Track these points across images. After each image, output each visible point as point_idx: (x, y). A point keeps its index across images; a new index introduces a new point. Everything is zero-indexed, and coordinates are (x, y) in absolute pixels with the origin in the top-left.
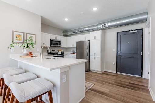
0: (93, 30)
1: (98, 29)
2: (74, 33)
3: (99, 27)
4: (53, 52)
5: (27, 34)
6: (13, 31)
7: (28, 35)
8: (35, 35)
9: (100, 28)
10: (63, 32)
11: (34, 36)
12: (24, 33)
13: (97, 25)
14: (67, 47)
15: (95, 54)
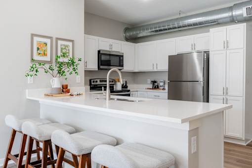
0: (217, 23)
1: (233, 21)
2: (153, 33)
3: (237, 12)
4: (101, 83)
5: (57, 39)
6: (33, 35)
7: (60, 42)
8: (72, 41)
9: (242, 15)
10: (127, 30)
11: (70, 44)
12: (51, 38)
13: (231, 9)
14: (136, 70)
15: (226, 91)
